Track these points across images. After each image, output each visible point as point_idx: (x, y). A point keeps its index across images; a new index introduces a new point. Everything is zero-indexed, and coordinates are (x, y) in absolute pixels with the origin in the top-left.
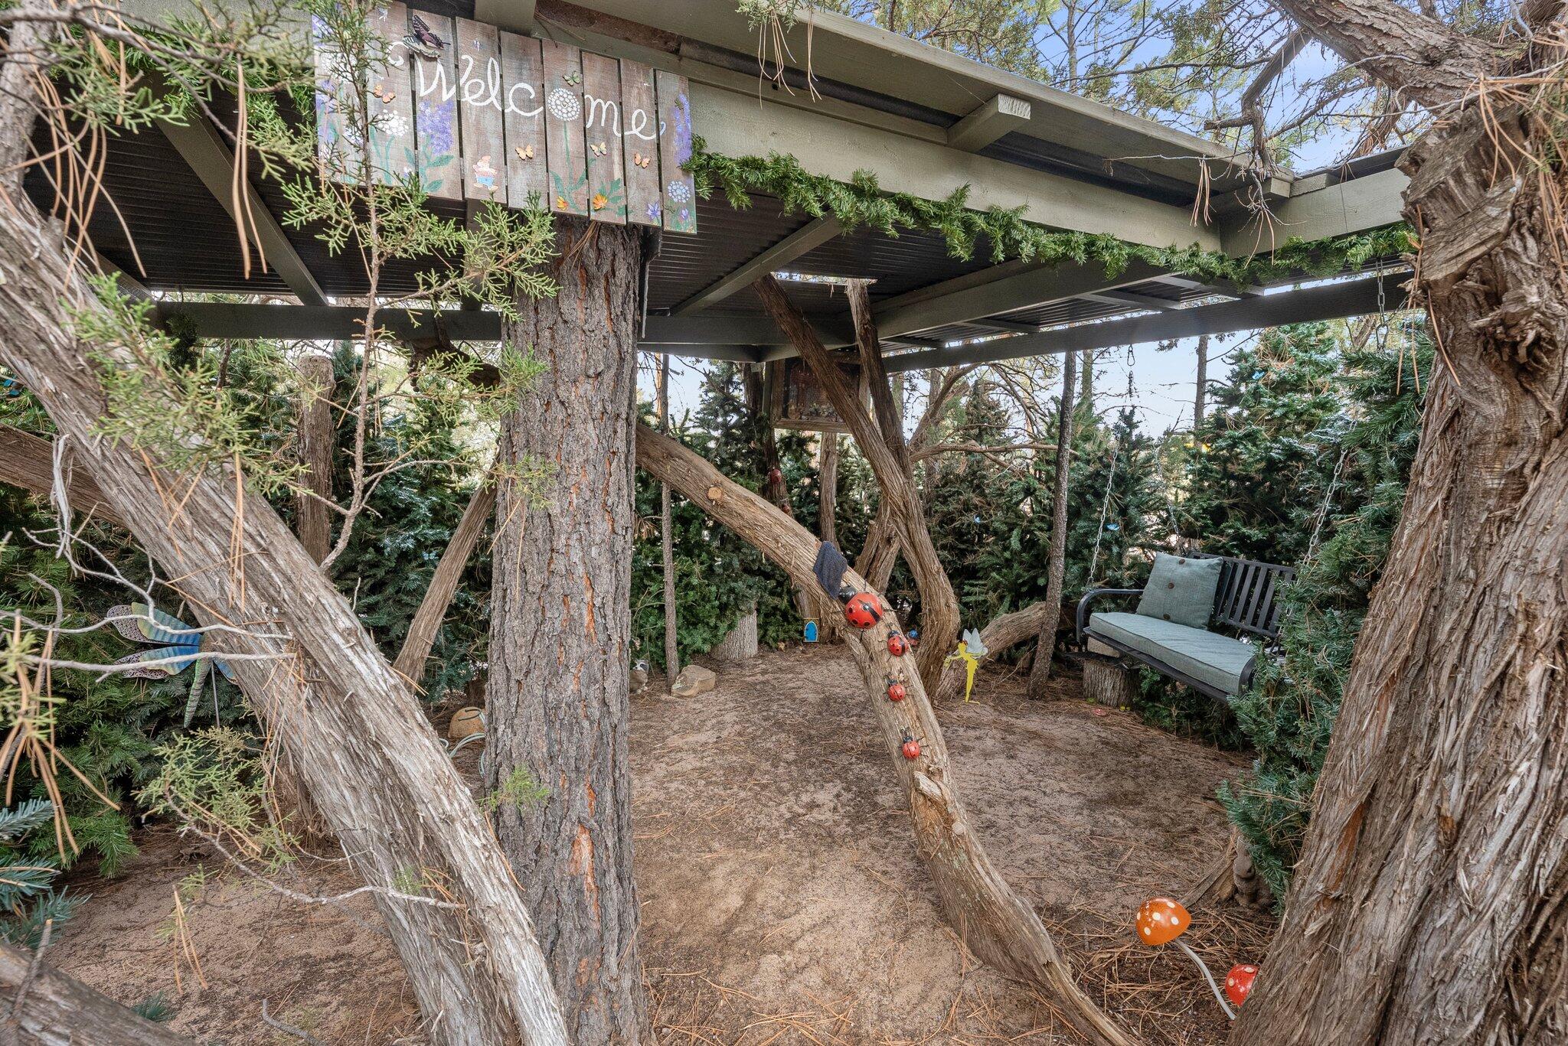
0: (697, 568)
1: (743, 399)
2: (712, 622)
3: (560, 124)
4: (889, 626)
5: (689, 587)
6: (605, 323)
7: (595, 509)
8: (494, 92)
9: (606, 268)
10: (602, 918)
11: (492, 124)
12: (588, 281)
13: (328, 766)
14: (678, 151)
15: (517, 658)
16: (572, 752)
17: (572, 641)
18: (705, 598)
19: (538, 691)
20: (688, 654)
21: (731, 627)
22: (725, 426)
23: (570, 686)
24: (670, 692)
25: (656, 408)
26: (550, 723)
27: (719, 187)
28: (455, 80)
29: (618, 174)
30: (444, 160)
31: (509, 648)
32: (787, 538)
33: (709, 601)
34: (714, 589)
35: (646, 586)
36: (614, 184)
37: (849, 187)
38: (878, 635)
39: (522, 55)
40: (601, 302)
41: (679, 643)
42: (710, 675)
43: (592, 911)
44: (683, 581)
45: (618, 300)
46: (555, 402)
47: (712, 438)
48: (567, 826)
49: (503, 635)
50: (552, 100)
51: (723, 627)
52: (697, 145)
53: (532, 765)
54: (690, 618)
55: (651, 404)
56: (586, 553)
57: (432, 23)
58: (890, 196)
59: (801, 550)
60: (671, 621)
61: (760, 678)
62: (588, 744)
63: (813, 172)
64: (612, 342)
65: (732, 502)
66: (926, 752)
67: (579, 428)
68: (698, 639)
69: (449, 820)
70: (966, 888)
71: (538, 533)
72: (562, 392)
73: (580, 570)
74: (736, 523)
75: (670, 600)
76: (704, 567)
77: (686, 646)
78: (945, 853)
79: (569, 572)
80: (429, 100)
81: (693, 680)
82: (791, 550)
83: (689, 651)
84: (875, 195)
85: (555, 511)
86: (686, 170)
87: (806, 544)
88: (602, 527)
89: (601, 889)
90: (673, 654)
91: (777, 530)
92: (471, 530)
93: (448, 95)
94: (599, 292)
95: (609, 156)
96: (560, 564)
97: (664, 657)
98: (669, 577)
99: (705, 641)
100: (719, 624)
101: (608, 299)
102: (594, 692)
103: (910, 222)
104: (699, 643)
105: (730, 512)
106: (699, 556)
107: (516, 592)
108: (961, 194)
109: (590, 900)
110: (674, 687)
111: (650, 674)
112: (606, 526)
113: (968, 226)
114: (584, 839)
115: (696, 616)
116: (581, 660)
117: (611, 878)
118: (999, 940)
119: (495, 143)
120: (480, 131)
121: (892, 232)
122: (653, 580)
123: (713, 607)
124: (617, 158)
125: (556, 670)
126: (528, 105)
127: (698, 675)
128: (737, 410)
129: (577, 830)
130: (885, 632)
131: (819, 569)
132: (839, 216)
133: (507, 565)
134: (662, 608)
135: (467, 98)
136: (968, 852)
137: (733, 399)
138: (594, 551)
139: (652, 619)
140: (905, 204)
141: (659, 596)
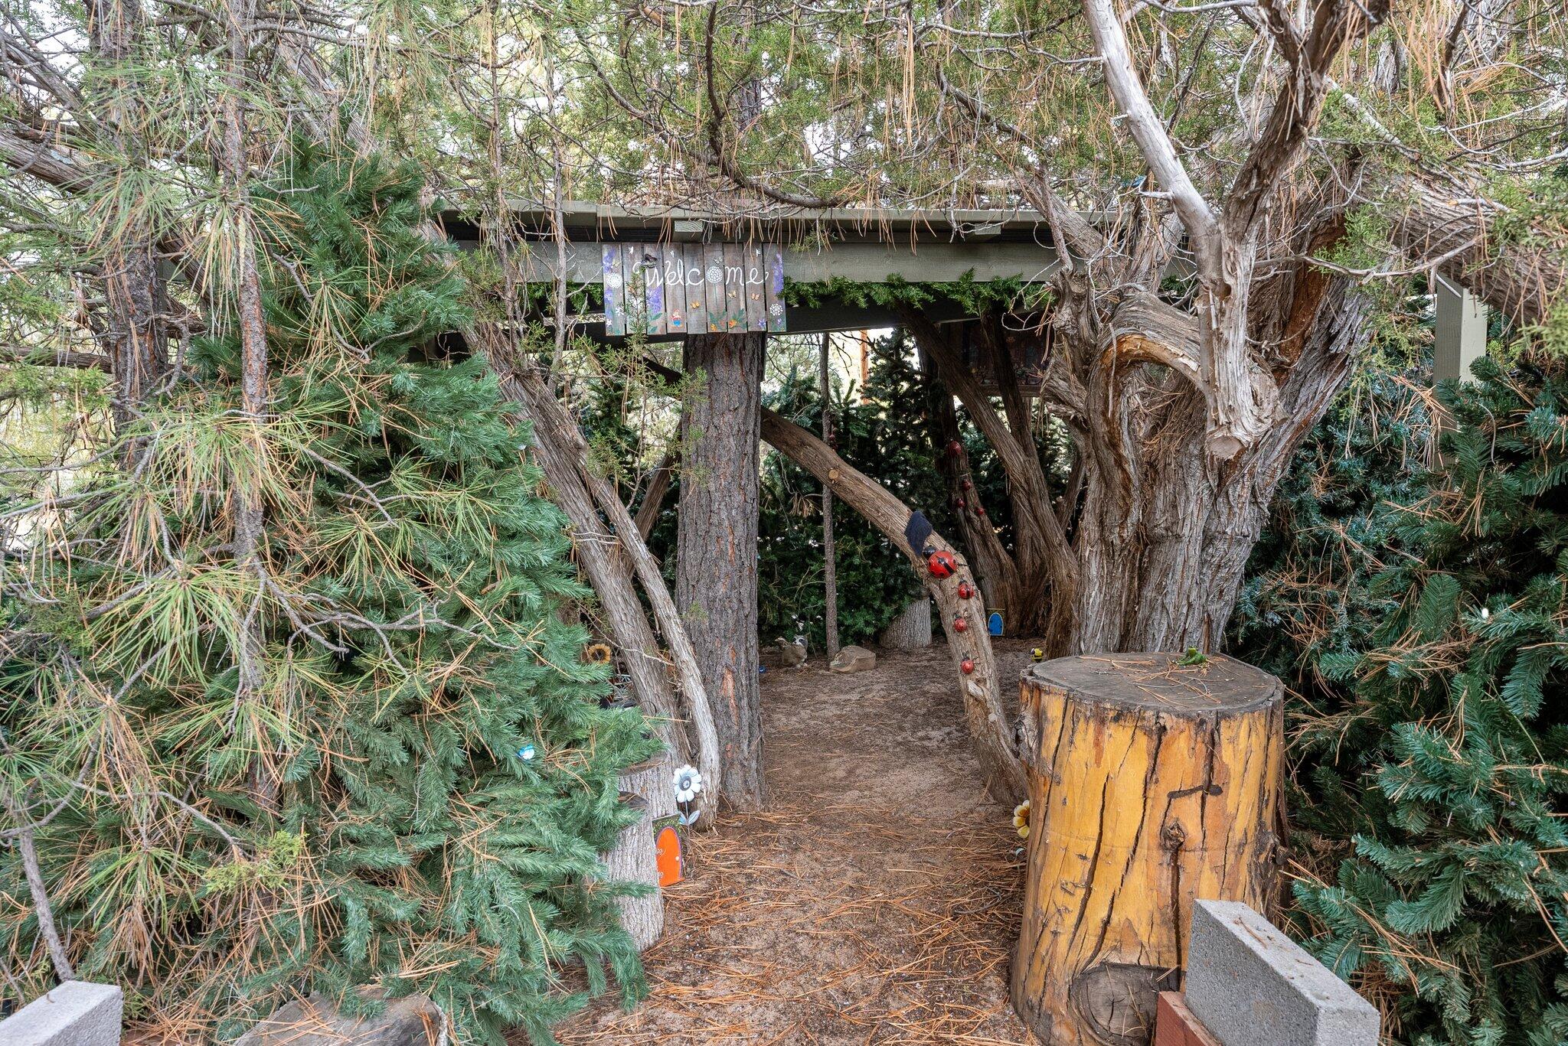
0: (860, 549)
1: (916, 367)
2: (877, 604)
3: (712, 285)
4: (961, 577)
5: (851, 567)
6: (740, 378)
7: (734, 487)
8: (681, 276)
9: (740, 345)
10: (740, 723)
11: (680, 293)
12: (730, 354)
13: (616, 603)
14: (776, 286)
15: (692, 571)
16: (722, 626)
17: (722, 563)
18: (869, 580)
19: (703, 591)
20: (851, 636)
21: (899, 611)
22: (894, 396)
23: (721, 589)
24: (828, 669)
25: (817, 384)
26: (710, 610)
27: (803, 300)
28: (663, 275)
29: (742, 306)
30: (658, 316)
31: (688, 568)
32: (885, 509)
33: (874, 583)
34: (879, 570)
35: (808, 566)
36: (741, 312)
37: (885, 284)
38: (952, 583)
39: (694, 254)
40: (737, 367)
41: (840, 624)
42: (870, 655)
43: (734, 719)
44: (844, 564)
45: (747, 363)
46: (712, 428)
47: (882, 409)
48: (719, 668)
49: (684, 560)
50: (708, 274)
51: (888, 611)
52: (787, 281)
53: (701, 632)
54: (851, 599)
55: (812, 380)
56: (730, 513)
57: (649, 250)
58: (914, 284)
59: (896, 518)
60: (831, 600)
61: (925, 663)
62: (731, 623)
63: (858, 281)
64: (744, 389)
65: (845, 480)
66: (978, 668)
67: (725, 441)
68: (860, 621)
69: (669, 617)
70: (995, 758)
71: (703, 502)
72: (716, 421)
73: (726, 523)
74: (849, 498)
75: (830, 578)
76: (868, 548)
77: (848, 627)
78: (984, 736)
79: (720, 524)
80: (650, 288)
81: (851, 658)
82: (888, 518)
83: (851, 632)
84: (904, 285)
85: (712, 489)
86: (780, 297)
87: (900, 513)
88: (738, 498)
89: (739, 707)
90: (833, 634)
91: (879, 503)
92: (652, 505)
93: (659, 283)
94: (736, 361)
95: (738, 297)
96: (715, 520)
97: (825, 638)
98: (829, 556)
99: (867, 623)
100: (884, 607)
101: (742, 364)
102: (734, 594)
103: (931, 298)
104: (861, 624)
105: (845, 489)
106: (864, 536)
107: (690, 535)
108: (970, 274)
109: (733, 711)
110: (832, 664)
111: (809, 651)
112: (741, 498)
113: (977, 296)
114: (729, 677)
115: (859, 598)
116: (727, 575)
117: (744, 702)
118: (1010, 788)
119: (681, 303)
120: (675, 300)
121: (918, 305)
122: (815, 559)
123: (878, 590)
124: (742, 298)
125: (713, 581)
126: (695, 278)
127: (855, 653)
128: (909, 377)
129: (725, 671)
130: (957, 581)
131: (908, 532)
132: (880, 303)
133: (687, 520)
134: (822, 588)
135: (668, 283)
136: (997, 734)
137: (904, 365)
138: (734, 512)
139: (813, 598)
140: (926, 287)
141: (821, 575)
